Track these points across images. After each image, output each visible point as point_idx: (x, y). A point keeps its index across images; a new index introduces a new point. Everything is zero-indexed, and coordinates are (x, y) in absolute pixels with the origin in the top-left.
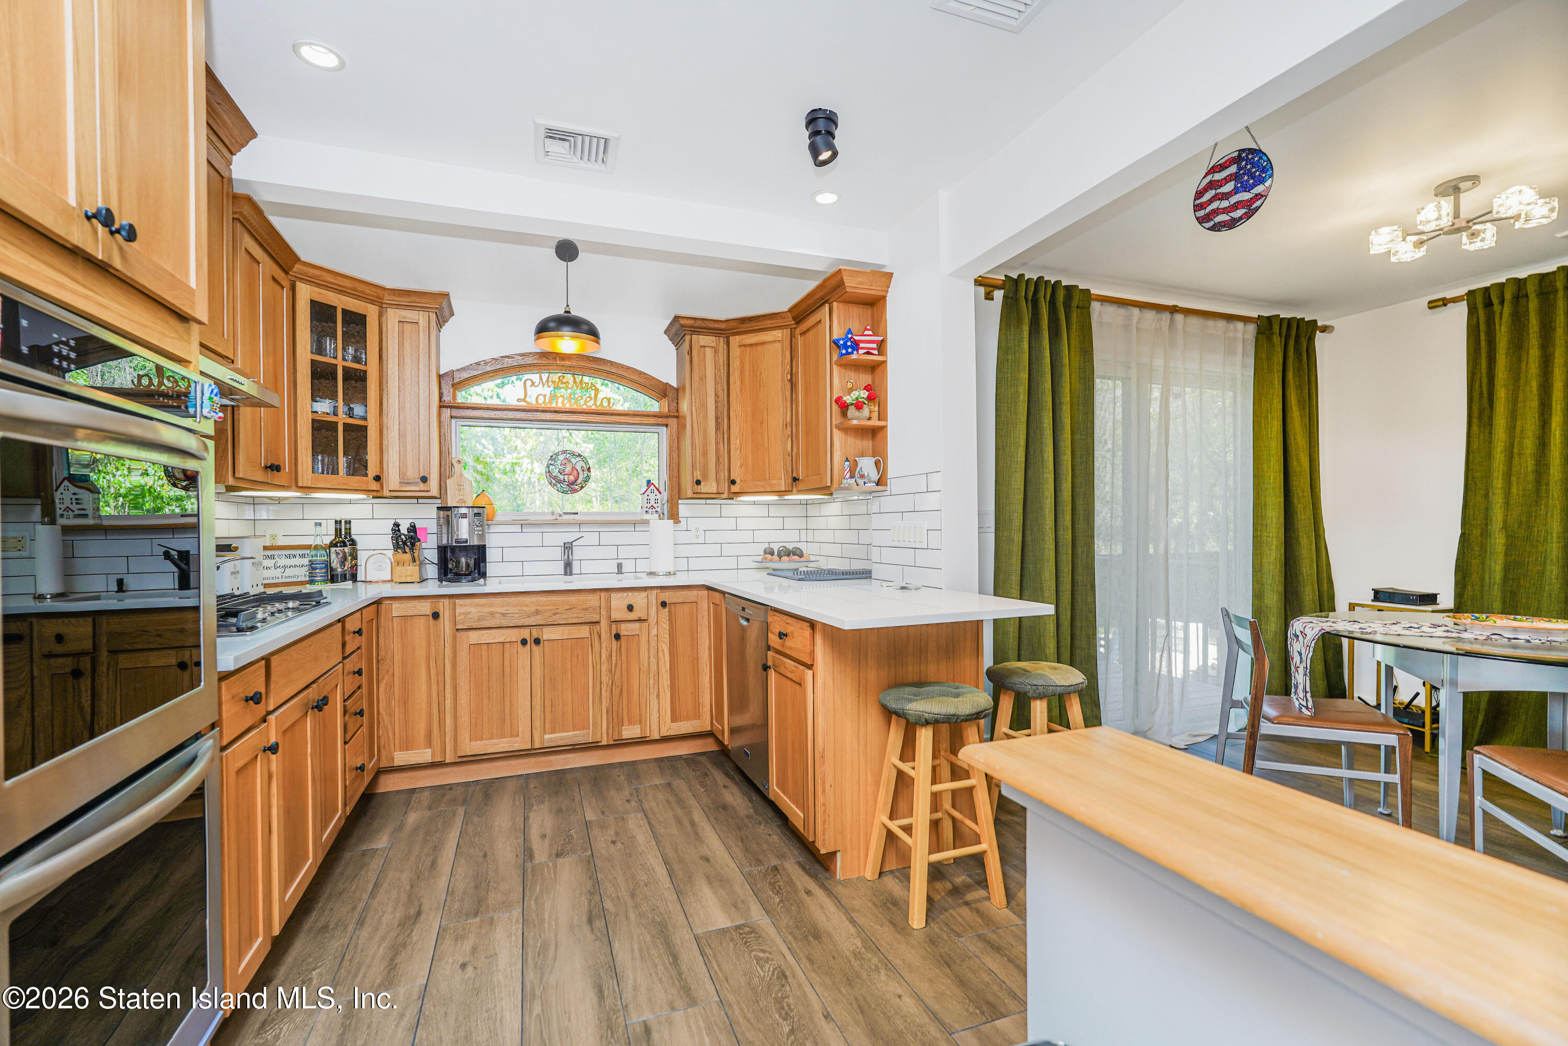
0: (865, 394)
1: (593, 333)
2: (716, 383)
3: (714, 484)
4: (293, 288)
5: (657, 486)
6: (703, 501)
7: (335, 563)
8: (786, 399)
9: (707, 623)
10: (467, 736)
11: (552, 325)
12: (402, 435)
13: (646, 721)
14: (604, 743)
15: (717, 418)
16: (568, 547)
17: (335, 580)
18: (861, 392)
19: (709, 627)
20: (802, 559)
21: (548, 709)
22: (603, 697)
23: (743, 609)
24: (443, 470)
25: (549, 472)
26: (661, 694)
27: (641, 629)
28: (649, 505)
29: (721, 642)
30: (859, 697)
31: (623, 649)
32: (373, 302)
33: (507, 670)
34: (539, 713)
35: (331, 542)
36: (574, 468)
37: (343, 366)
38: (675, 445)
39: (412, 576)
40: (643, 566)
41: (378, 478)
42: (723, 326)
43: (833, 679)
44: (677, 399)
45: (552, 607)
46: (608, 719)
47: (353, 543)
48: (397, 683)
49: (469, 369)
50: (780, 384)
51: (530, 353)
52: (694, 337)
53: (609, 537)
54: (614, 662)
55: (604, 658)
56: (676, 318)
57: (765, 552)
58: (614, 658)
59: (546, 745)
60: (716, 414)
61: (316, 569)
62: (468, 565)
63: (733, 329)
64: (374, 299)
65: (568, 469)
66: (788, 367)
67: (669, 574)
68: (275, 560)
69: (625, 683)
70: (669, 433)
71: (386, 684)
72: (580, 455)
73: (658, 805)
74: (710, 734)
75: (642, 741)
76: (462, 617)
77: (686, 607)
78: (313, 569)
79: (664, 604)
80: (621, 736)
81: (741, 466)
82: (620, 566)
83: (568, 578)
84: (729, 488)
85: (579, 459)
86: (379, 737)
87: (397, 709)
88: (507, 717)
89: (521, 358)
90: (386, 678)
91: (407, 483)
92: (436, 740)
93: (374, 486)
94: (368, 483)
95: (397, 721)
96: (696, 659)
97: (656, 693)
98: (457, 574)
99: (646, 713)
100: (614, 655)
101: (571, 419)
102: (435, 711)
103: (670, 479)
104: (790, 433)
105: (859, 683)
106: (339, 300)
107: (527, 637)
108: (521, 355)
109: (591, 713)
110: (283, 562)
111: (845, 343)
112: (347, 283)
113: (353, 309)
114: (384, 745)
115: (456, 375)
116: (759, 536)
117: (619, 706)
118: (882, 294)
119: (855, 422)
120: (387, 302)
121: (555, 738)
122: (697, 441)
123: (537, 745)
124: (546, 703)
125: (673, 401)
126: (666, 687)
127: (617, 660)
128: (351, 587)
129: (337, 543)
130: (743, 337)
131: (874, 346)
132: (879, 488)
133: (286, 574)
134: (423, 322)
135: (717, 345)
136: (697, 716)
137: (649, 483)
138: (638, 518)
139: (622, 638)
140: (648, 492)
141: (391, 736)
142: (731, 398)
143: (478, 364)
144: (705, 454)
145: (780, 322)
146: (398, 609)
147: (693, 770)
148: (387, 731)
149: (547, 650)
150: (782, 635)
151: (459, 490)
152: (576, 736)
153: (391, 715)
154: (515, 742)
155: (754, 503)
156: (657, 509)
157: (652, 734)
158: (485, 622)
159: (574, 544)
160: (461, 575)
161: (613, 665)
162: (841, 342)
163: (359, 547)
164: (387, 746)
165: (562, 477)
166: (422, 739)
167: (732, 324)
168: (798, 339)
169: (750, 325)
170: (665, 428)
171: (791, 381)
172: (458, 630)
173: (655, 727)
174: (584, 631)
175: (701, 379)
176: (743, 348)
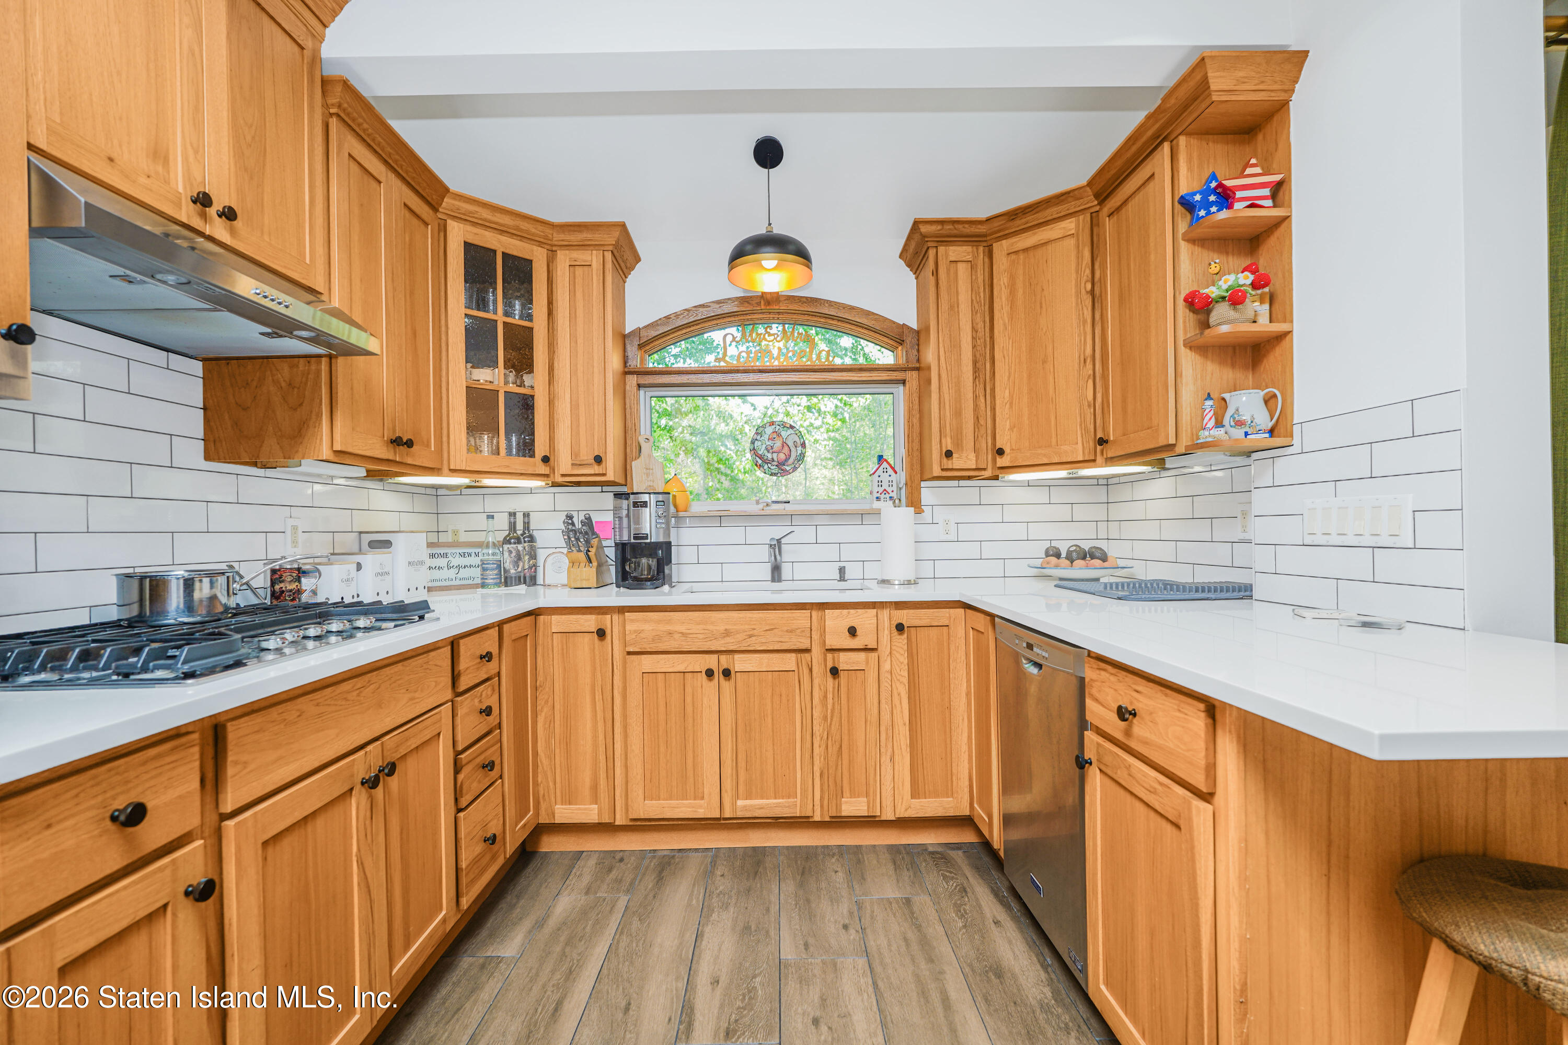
0: (1246, 279)
1: (802, 254)
2: (974, 312)
3: (972, 456)
4: (443, 228)
5: (892, 463)
6: (955, 483)
7: (508, 564)
8: (1085, 322)
9: (964, 658)
10: (641, 792)
11: (749, 247)
12: (575, 407)
13: (875, 792)
14: (817, 818)
15: (975, 362)
16: (777, 546)
17: (509, 583)
18: (1240, 275)
19: (968, 665)
20: (1106, 564)
21: (742, 764)
22: (815, 754)
23: (1030, 646)
24: (628, 450)
25: (754, 449)
26: (896, 757)
27: (867, 662)
28: (881, 490)
29: (988, 690)
30: (1328, 876)
31: (843, 689)
32: (540, 244)
33: (689, 709)
34: (730, 771)
35: (505, 538)
36: (784, 444)
37: (504, 323)
38: (916, 407)
39: (588, 580)
40: (873, 571)
41: (546, 460)
42: (982, 229)
43: (1267, 833)
44: (918, 345)
45: (747, 627)
46: (822, 785)
47: (532, 539)
48: (557, 717)
49: (658, 325)
50: (1074, 300)
51: (729, 299)
52: (941, 249)
53: (828, 533)
54: (830, 707)
55: (816, 700)
56: (916, 224)
57: (1047, 555)
58: (830, 701)
59: (739, 814)
60: (974, 356)
61: (487, 570)
62: (649, 567)
63: (999, 231)
64: (542, 240)
65: (778, 444)
66: (1088, 272)
67: (909, 583)
68: (448, 559)
69: (845, 738)
70: (907, 391)
71: (546, 718)
72: (792, 427)
73: (889, 945)
74: (967, 822)
75: (870, 822)
76: (633, 636)
77: (934, 632)
78: (484, 570)
79: (900, 628)
80: (840, 811)
81: (1011, 429)
82: (842, 571)
83: (776, 586)
84: (994, 461)
85: (790, 431)
86: (536, 784)
87: (557, 751)
88: (690, 773)
89: (718, 306)
90: (545, 710)
91: (580, 465)
92: (604, 796)
93: (543, 469)
94: (535, 465)
95: (558, 766)
96: (947, 709)
97: (889, 754)
98: (636, 579)
99: (875, 781)
100: (830, 696)
101: (779, 380)
102: (602, 758)
103: (910, 453)
104: (1091, 372)
105: (1329, 846)
106: (500, 242)
107: (714, 667)
108: (718, 302)
109: (799, 775)
110: (457, 561)
111: (1205, 200)
112: (506, 220)
113: (515, 253)
114: (544, 795)
115: (643, 333)
116: (1036, 531)
117: (836, 768)
118: (1282, 96)
119: (1225, 329)
120: (556, 243)
121: (751, 806)
122: (947, 397)
123: (727, 815)
124: (740, 756)
125: (912, 348)
126: (904, 747)
127: (834, 704)
128: (524, 592)
129: (511, 539)
130: (1014, 240)
131: (1266, 192)
132: (1277, 441)
133: (459, 576)
134: (596, 263)
135: (975, 257)
136: (949, 791)
137: (880, 458)
138: (866, 507)
139: (841, 673)
140: (880, 471)
141: (551, 784)
142: (996, 331)
143: (667, 317)
144: (958, 413)
145: (1072, 206)
146: (557, 623)
147: (945, 877)
148: (547, 779)
149: (739, 684)
150: (1124, 714)
151: (648, 475)
152: (777, 805)
153: (551, 757)
154: (701, 807)
155: (1029, 484)
156: (892, 494)
157: (884, 812)
158: (660, 645)
159: (783, 541)
160: (641, 580)
161: (829, 711)
162: (1198, 197)
163: (539, 543)
164: (546, 797)
165: (770, 456)
166: (586, 792)
167: (996, 224)
168: (1104, 225)
169: (1024, 220)
170: (901, 387)
171: (1092, 292)
172: (629, 653)
173: (888, 803)
174: (790, 662)
175: (951, 308)
176: (1013, 257)
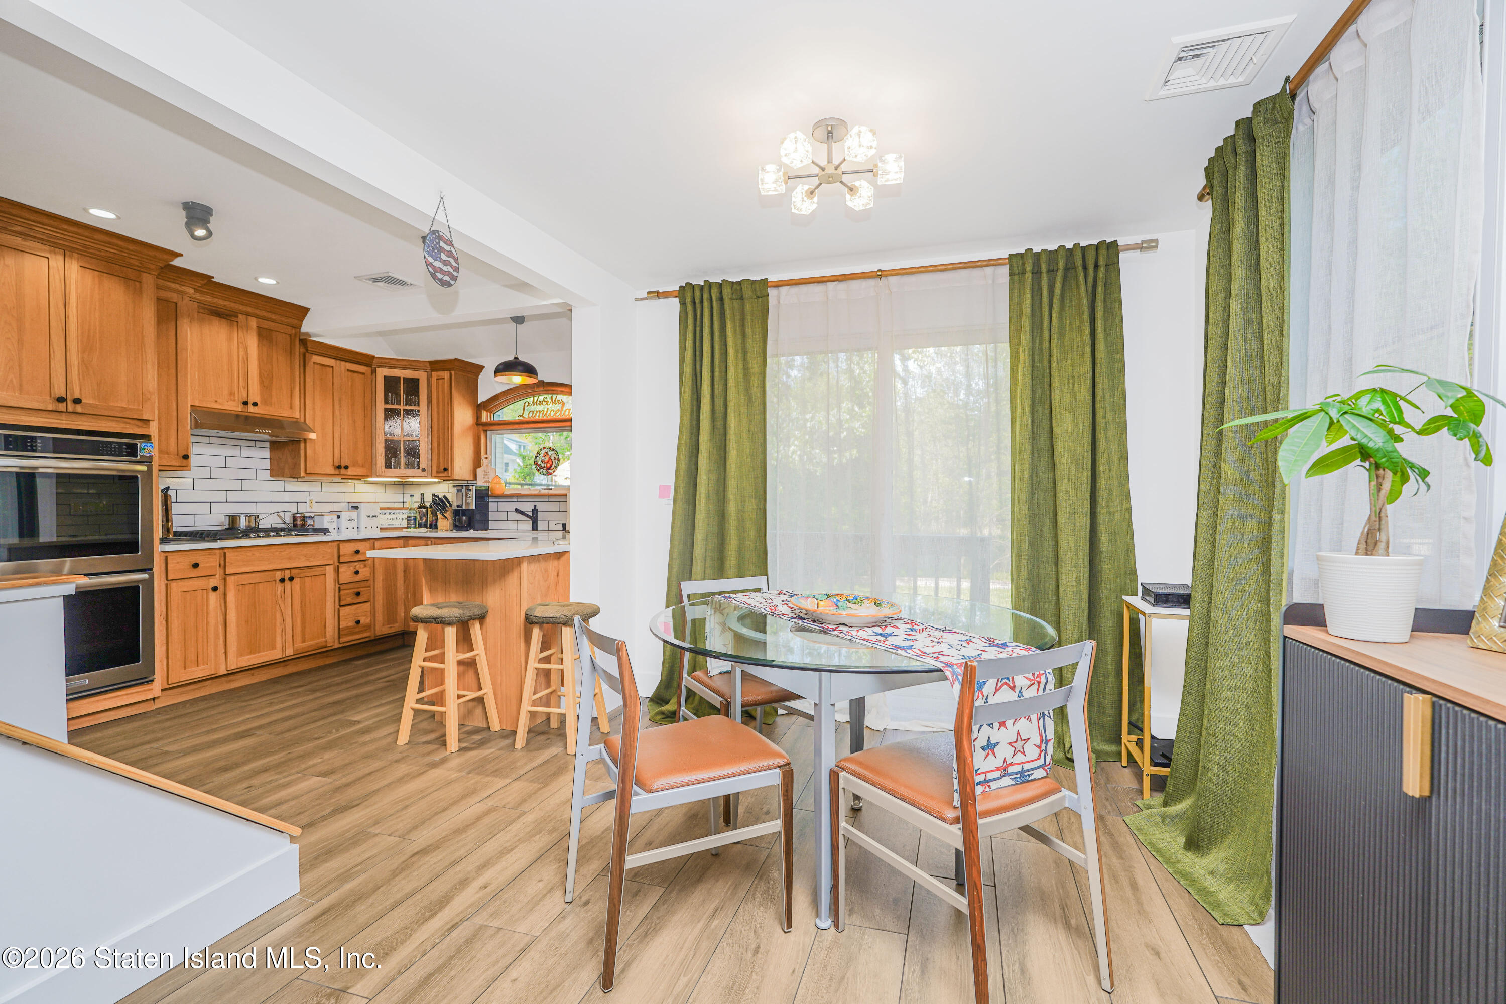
1: (528, 368)
4: (375, 372)
7: (418, 518)
25: (536, 462)
32: (423, 371)
36: (550, 458)
37: (404, 409)
39: (446, 526)
41: (424, 470)
49: (492, 400)
62: (466, 521)
64: (424, 368)
65: (547, 459)
72: (553, 450)
85: (553, 452)
91: (440, 472)
93: (423, 475)
94: (419, 473)
106: (401, 374)
110: (391, 516)
112: (404, 363)
113: (409, 378)
115: (486, 404)
120: (430, 370)
129: (421, 506)
133: (393, 524)
151: (486, 475)
160: (461, 527)
165: (543, 465)
